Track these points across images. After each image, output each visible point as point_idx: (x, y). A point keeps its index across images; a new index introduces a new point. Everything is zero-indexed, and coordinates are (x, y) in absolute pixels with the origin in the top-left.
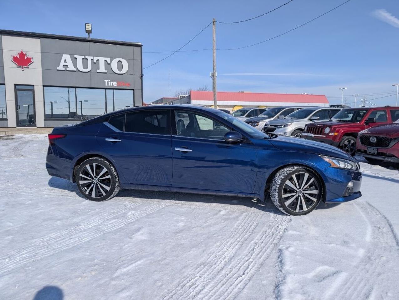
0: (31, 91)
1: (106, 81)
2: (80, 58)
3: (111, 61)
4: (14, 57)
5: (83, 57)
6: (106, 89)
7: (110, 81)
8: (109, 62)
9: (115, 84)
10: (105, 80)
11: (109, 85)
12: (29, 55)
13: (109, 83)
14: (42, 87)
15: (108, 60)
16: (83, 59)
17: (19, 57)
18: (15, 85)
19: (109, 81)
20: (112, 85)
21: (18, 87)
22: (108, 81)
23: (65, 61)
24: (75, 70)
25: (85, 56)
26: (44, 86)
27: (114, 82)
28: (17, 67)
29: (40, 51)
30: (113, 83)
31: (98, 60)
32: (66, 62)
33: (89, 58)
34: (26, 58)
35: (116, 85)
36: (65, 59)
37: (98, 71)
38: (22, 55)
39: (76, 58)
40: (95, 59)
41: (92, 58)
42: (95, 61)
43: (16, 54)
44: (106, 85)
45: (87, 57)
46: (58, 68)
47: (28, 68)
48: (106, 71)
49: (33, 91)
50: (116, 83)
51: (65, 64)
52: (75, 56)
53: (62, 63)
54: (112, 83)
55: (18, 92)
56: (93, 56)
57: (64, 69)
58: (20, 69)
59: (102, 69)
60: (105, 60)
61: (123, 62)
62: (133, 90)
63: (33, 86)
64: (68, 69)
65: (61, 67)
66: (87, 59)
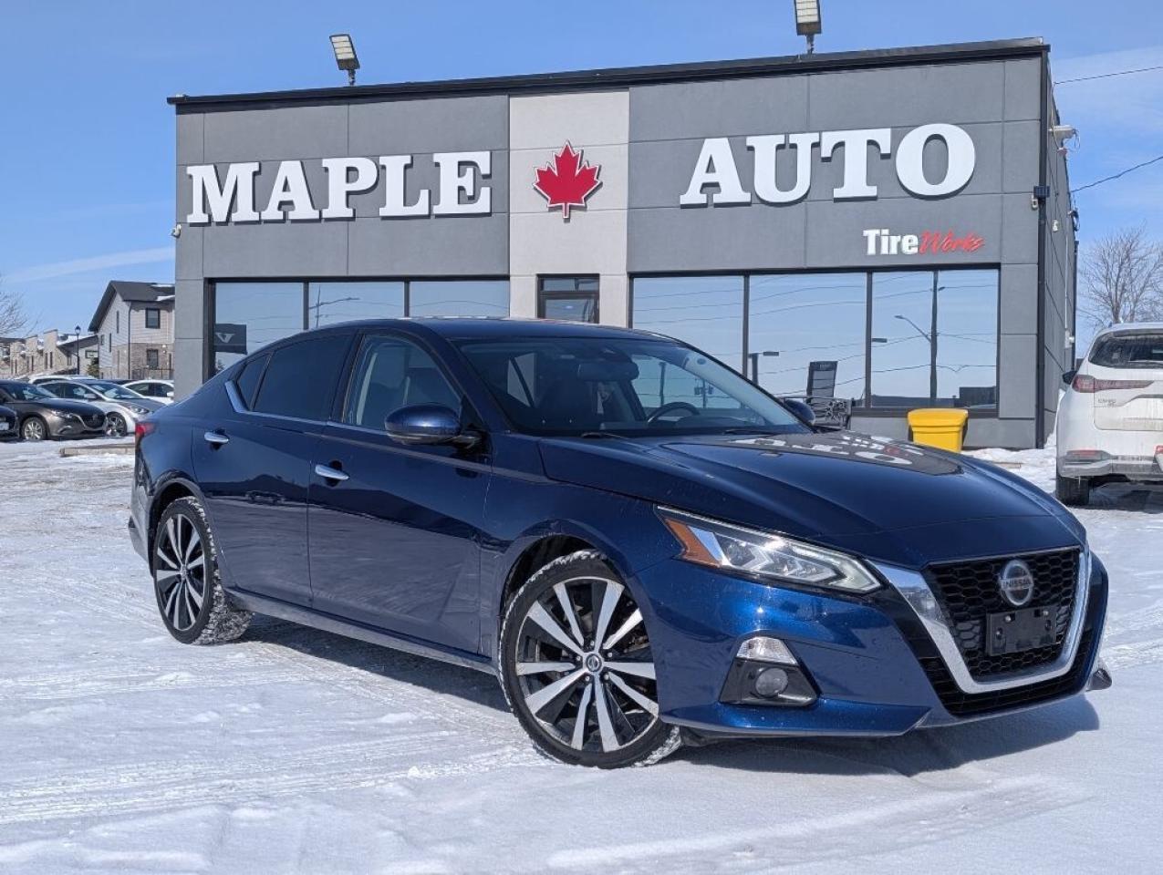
0: (590, 298)
1: (871, 234)
2: (764, 148)
3: (896, 141)
4: (540, 172)
5: (780, 139)
6: (870, 270)
7: (891, 234)
8: (885, 149)
9: (910, 248)
10: (866, 233)
11: (884, 251)
12: (591, 159)
13: (884, 240)
14: (624, 280)
15: (883, 137)
16: (779, 147)
17: (556, 173)
18: (542, 278)
19: (886, 232)
20: (894, 251)
21: (550, 286)
22: (877, 232)
23: (710, 168)
24: (746, 197)
25: (787, 135)
26: (632, 276)
27: (907, 238)
28: (551, 209)
29: (626, 140)
30: (899, 244)
31: (841, 144)
32: (714, 171)
33: (804, 141)
34: (578, 172)
35: (915, 250)
36: (711, 159)
37: (838, 193)
38: (567, 160)
39: (751, 149)
40: (829, 140)
41: (814, 137)
42: (826, 151)
43: (548, 161)
44: (871, 250)
45: (793, 139)
46: (684, 200)
47: (584, 209)
48: (872, 191)
49: (595, 295)
50: (915, 240)
51: (711, 178)
52: (750, 141)
53: (700, 176)
54: (895, 240)
55: (549, 303)
56: (820, 132)
57: (702, 199)
58: (560, 215)
59: (855, 182)
60: (871, 143)
61: (948, 141)
62: (997, 266)
63: (596, 277)
64: (717, 198)
65: (693, 195)
66: (794, 146)
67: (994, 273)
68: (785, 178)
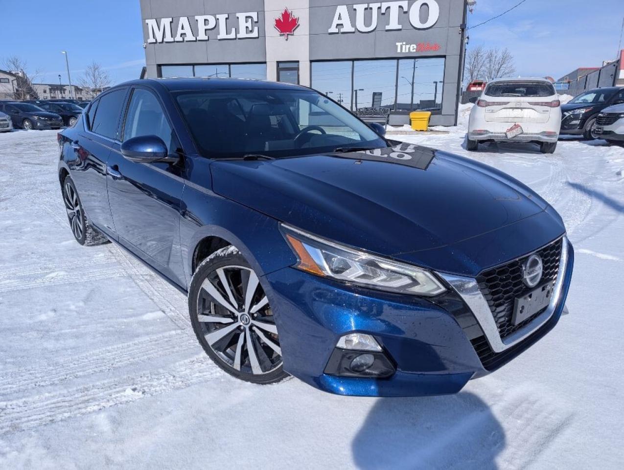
0: (296, 70)
1: (399, 44)
3: (410, 6)
4: (276, 20)
5: (366, 6)
6: (398, 59)
7: (406, 44)
8: (405, 9)
9: (413, 49)
10: (397, 44)
11: (403, 51)
12: (295, 15)
13: (404, 46)
14: (308, 63)
15: (405, 4)
16: (366, 9)
17: (282, 20)
18: (278, 63)
19: (404, 43)
20: (407, 51)
21: (281, 66)
22: (401, 43)
23: (340, 18)
24: (353, 30)
25: (368, 4)
26: (311, 61)
27: (412, 45)
28: (281, 35)
29: (307, 6)
30: (409, 48)
31: (389, 8)
32: (341, 19)
33: (374, 6)
34: (290, 20)
35: (415, 50)
36: (340, 14)
37: (388, 28)
38: (286, 15)
39: (355, 10)
40: (384, 5)
41: (378, 5)
42: (383, 11)
43: (279, 16)
44: (399, 51)
45: (371, 5)
46: (330, 31)
47: (293, 35)
48: (400, 27)
49: (297, 69)
50: (415, 47)
51: (340, 22)
52: (355, 6)
53: (336, 21)
54: (408, 46)
55: (282, 73)
56: (381, 2)
57: (336, 31)
58: (283, 38)
59: (394, 24)
60: (400, 7)
61: (429, 6)
62: (444, 57)
63: (298, 62)
64: (342, 30)
65: (333, 29)
66: (371, 9)
67: (444, 59)
68: (368, 21)
